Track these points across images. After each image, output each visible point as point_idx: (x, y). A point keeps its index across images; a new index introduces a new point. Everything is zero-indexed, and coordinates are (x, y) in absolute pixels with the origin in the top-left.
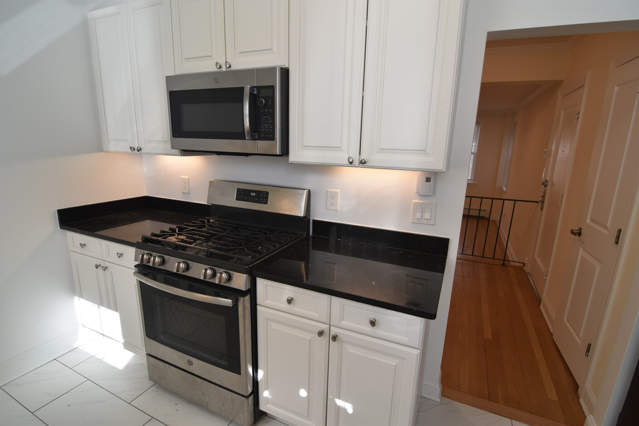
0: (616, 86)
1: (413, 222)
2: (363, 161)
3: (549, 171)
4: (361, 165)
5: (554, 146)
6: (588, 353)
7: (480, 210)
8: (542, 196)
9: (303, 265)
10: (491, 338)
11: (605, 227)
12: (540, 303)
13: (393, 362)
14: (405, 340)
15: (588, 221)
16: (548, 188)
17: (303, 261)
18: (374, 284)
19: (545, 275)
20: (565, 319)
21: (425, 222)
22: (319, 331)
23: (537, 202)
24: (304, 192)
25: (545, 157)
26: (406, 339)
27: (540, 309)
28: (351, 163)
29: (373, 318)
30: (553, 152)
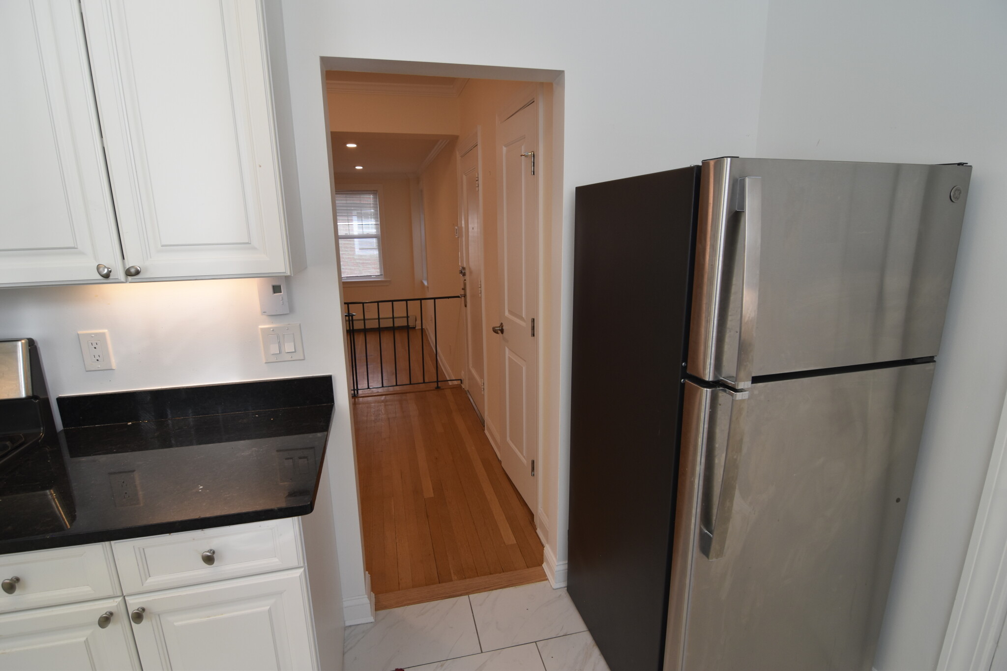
0: (503, 147)
1: (268, 361)
2: (133, 270)
3: (464, 255)
4: (130, 278)
5: (463, 222)
6: (534, 472)
7: (393, 318)
8: (463, 289)
9: (51, 494)
10: (432, 495)
11: (521, 318)
12: (484, 426)
13: (263, 607)
14: (274, 562)
15: (507, 313)
16: (467, 277)
17: (49, 488)
18: (201, 489)
19: (483, 390)
20: (508, 439)
21: (288, 357)
22: (101, 618)
23: (458, 297)
24: (16, 346)
25: (457, 237)
26: (276, 560)
27: (485, 434)
28: (107, 276)
29: (208, 549)
30: (464, 230)
